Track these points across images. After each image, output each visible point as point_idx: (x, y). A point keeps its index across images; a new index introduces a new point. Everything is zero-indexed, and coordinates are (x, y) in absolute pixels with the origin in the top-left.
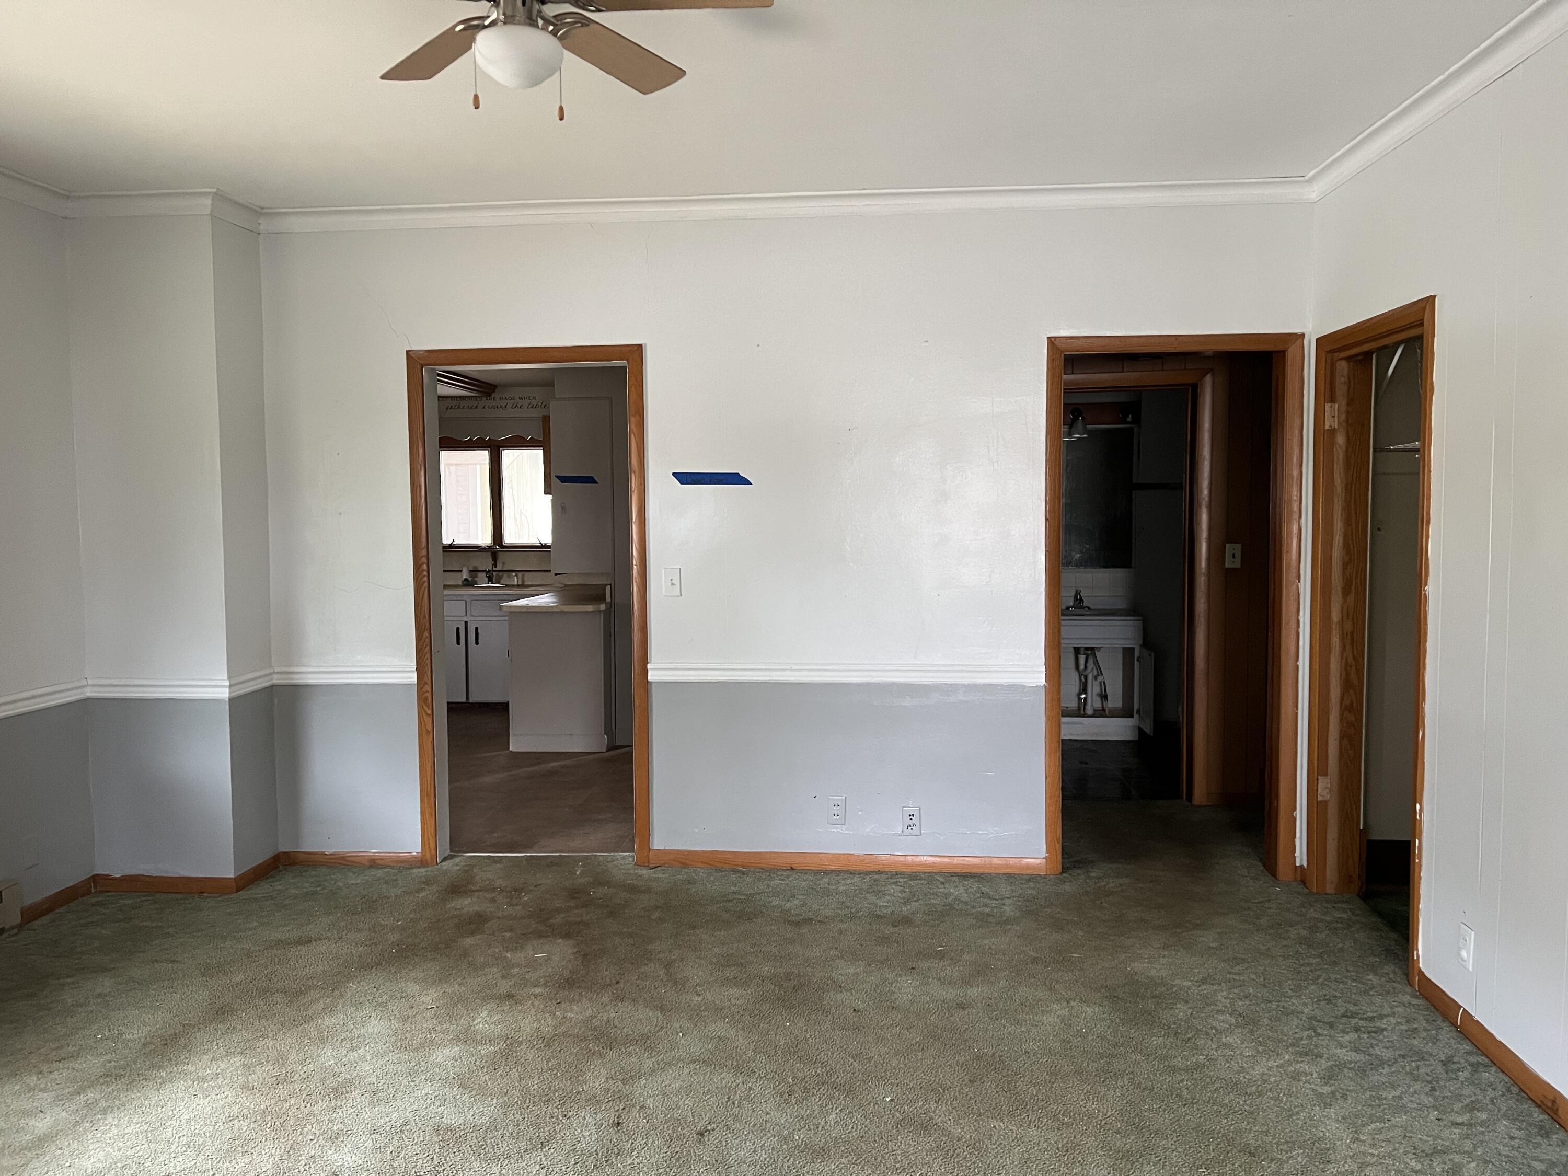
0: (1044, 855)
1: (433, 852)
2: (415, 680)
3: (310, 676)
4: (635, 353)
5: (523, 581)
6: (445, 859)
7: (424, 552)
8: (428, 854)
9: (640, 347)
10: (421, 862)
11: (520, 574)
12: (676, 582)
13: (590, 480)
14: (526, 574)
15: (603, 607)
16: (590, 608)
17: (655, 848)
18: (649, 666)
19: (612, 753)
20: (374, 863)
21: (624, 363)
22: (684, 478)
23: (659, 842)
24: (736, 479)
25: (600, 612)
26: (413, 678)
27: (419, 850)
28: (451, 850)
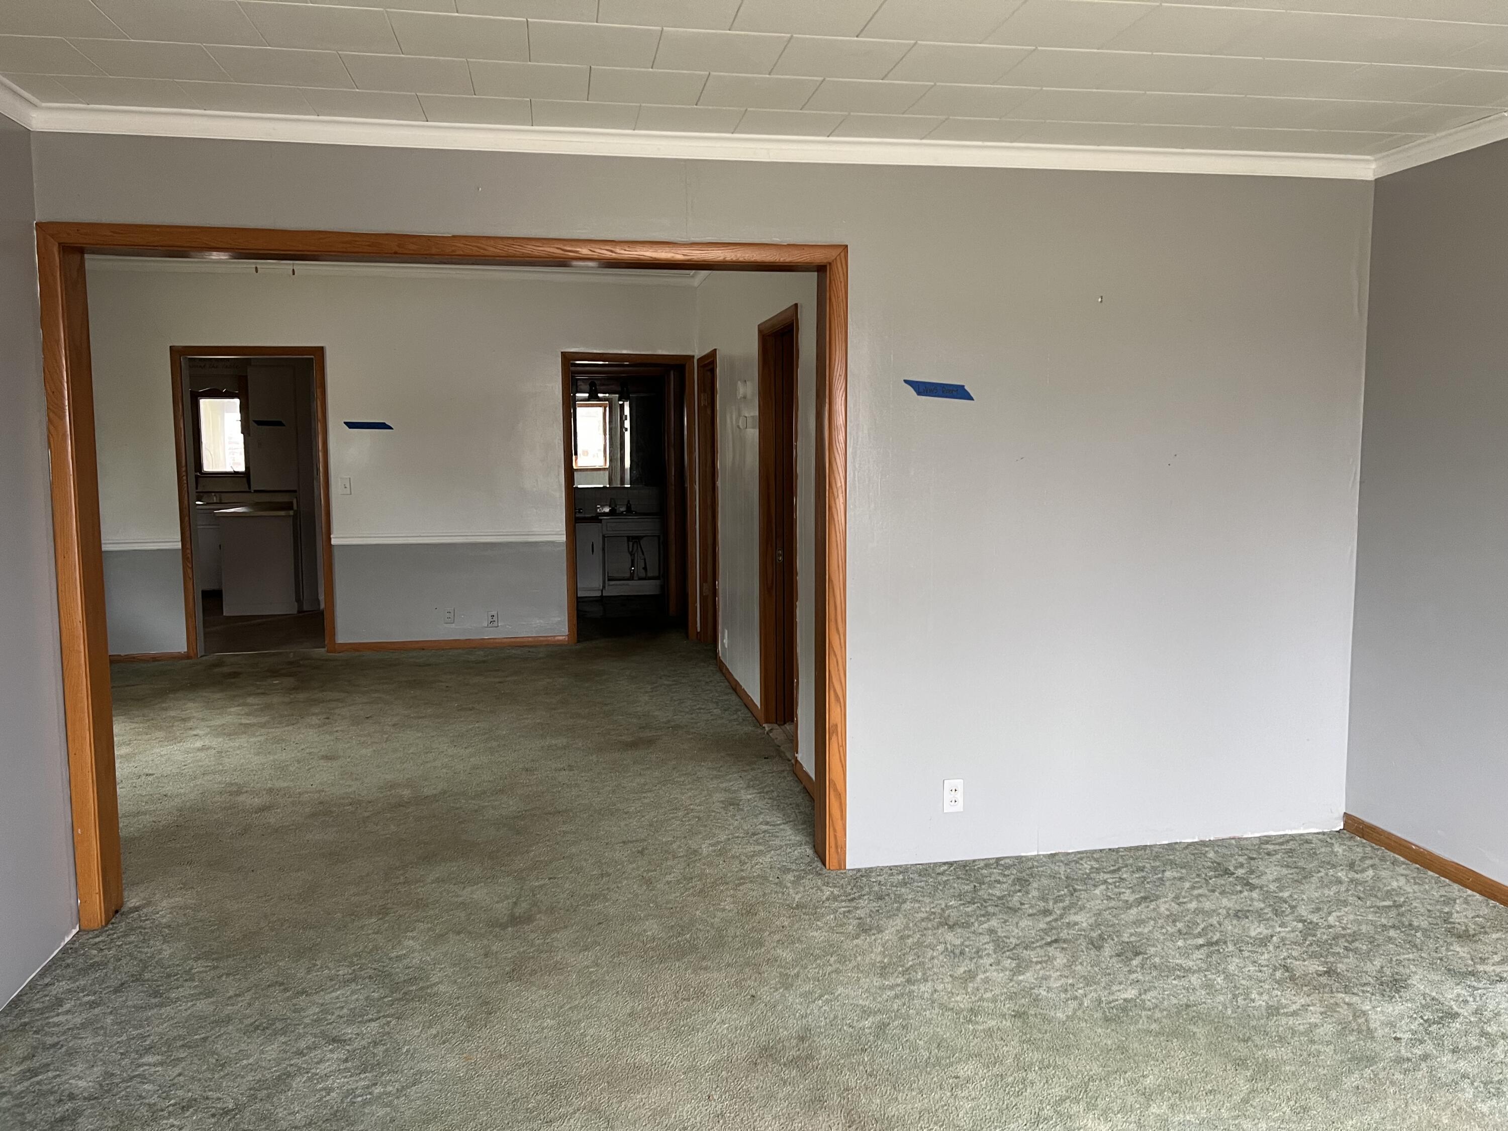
0: (567, 633)
1: (195, 650)
2: (180, 547)
3: (108, 546)
4: (319, 352)
5: (220, 499)
6: (201, 657)
7: (184, 469)
8: (191, 651)
9: (322, 348)
10: (187, 656)
11: (217, 494)
12: (348, 486)
13: (279, 424)
14: (222, 494)
15: (291, 513)
16: (282, 513)
17: (340, 642)
18: (332, 536)
19: (301, 614)
20: (155, 659)
21: (312, 357)
22: (351, 425)
23: (342, 637)
24: (383, 426)
25: (290, 516)
26: (179, 546)
27: (186, 650)
28: (205, 652)
